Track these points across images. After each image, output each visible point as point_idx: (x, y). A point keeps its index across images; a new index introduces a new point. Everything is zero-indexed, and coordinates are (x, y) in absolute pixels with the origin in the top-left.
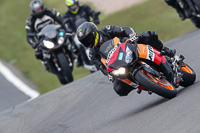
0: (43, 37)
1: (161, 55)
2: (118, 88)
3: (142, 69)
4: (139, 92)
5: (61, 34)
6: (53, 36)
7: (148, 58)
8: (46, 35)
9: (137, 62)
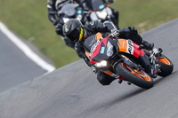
0: (62, 15)
1: (140, 49)
2: (101, 78)
3: (122, 61)
4: (120, 82)
5: (80, 12)
6: (72, 13)
7: (127, 52)
8: (66, 13)
9: (117, 55)
